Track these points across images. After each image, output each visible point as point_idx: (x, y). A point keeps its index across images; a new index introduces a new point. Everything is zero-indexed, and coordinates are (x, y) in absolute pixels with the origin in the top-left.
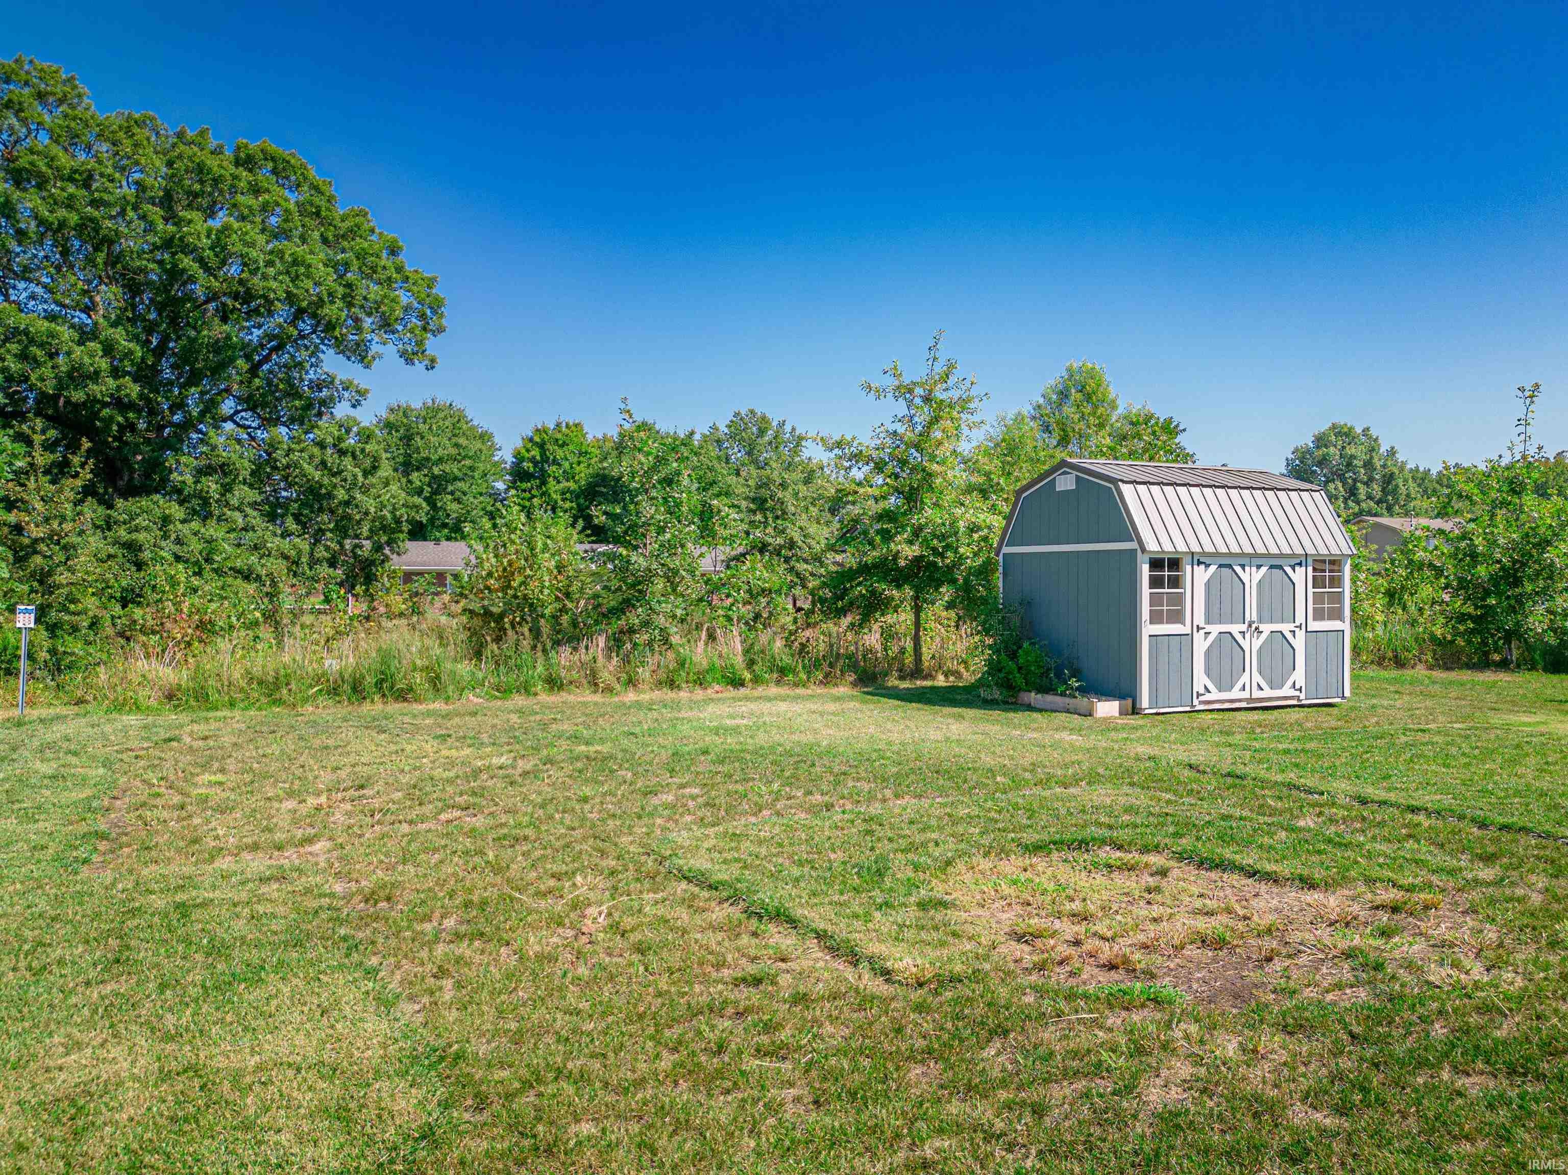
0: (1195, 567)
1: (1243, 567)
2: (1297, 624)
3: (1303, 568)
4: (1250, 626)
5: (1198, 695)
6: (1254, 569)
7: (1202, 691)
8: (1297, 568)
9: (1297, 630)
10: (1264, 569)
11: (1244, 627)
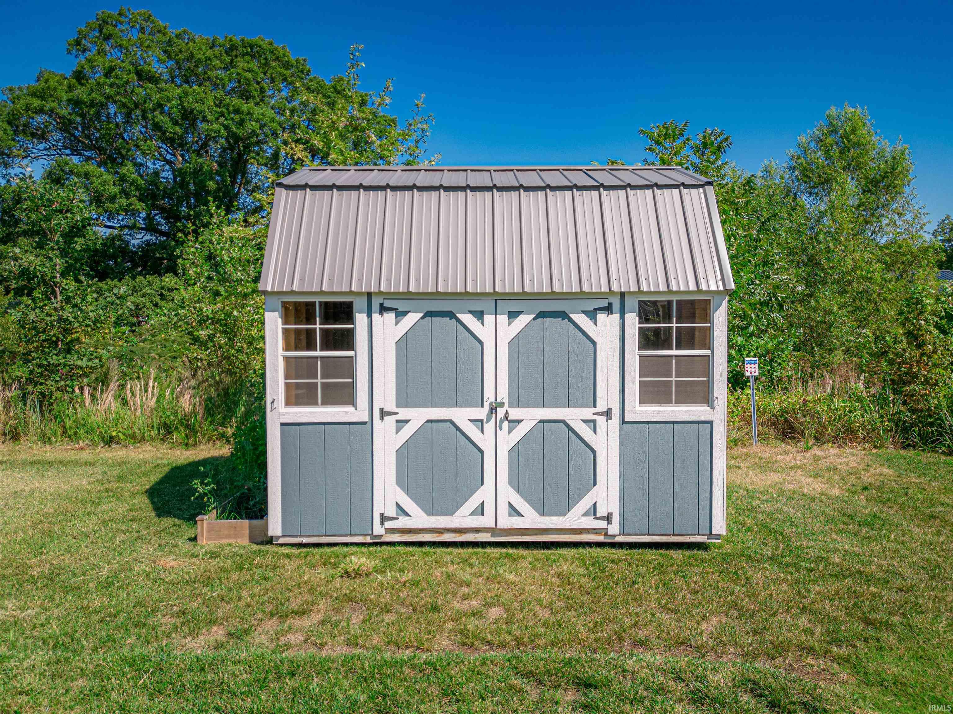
0: (376, 316)
1: (479, 315)
2: (601, 407)
3: (615, 317)
4: (493, 410)
5: (383, 519)
6: (503, 319)
7: (391, 512)
8: (601, 317)
9: (601, 420)
10: (524, 320)
11: (481, 413)
